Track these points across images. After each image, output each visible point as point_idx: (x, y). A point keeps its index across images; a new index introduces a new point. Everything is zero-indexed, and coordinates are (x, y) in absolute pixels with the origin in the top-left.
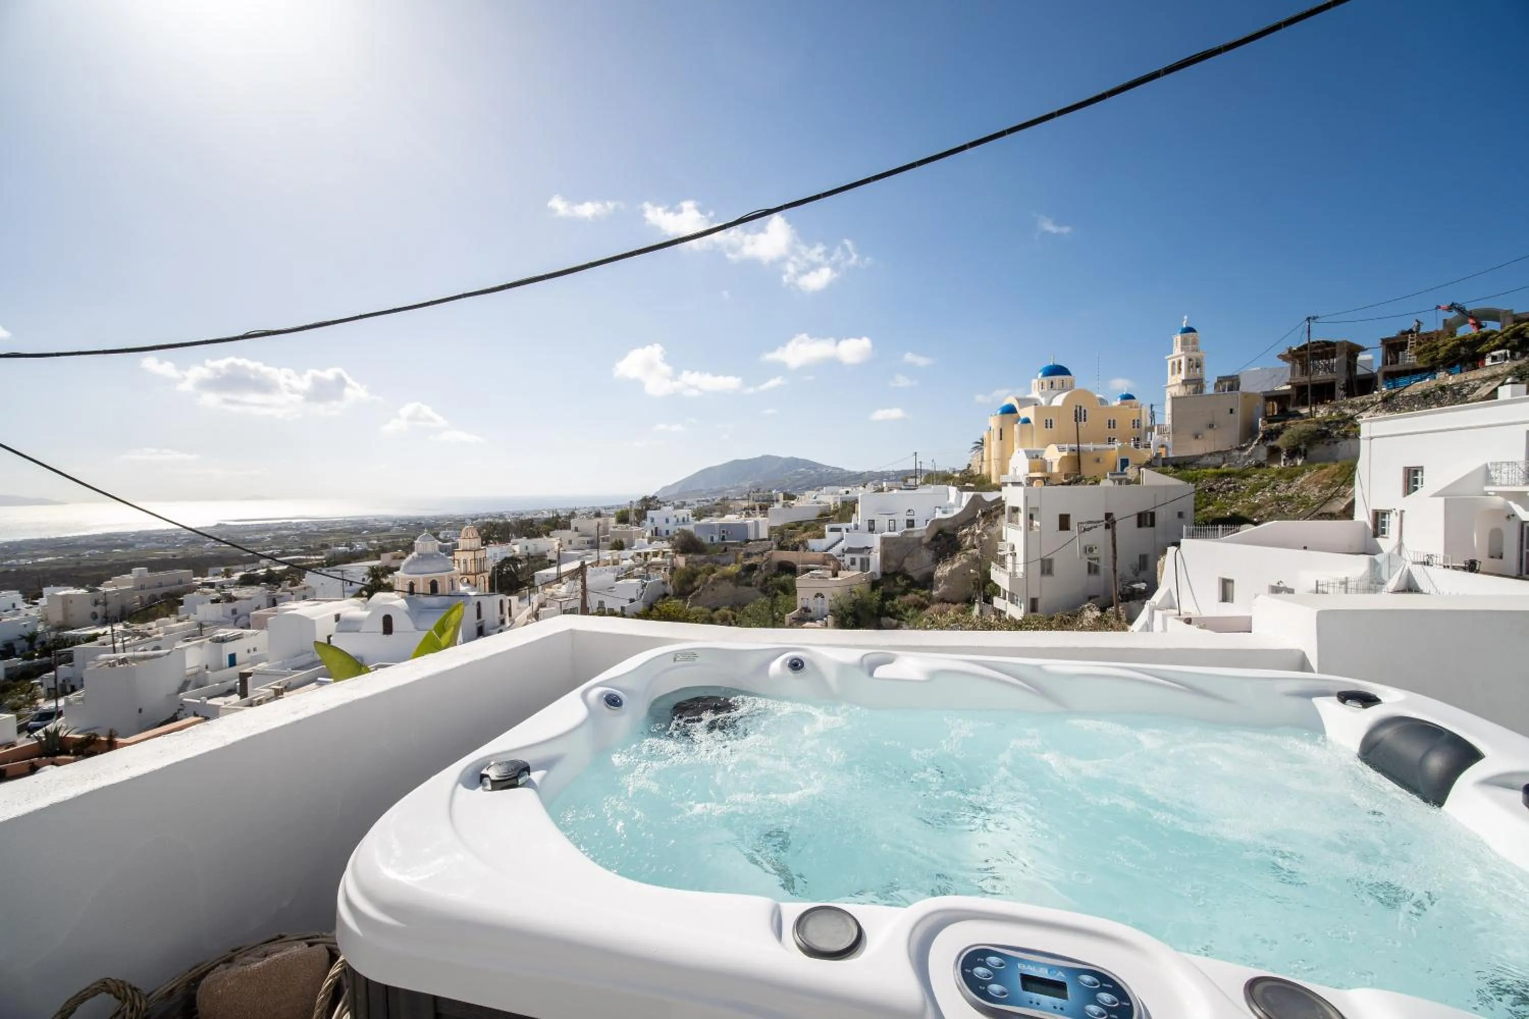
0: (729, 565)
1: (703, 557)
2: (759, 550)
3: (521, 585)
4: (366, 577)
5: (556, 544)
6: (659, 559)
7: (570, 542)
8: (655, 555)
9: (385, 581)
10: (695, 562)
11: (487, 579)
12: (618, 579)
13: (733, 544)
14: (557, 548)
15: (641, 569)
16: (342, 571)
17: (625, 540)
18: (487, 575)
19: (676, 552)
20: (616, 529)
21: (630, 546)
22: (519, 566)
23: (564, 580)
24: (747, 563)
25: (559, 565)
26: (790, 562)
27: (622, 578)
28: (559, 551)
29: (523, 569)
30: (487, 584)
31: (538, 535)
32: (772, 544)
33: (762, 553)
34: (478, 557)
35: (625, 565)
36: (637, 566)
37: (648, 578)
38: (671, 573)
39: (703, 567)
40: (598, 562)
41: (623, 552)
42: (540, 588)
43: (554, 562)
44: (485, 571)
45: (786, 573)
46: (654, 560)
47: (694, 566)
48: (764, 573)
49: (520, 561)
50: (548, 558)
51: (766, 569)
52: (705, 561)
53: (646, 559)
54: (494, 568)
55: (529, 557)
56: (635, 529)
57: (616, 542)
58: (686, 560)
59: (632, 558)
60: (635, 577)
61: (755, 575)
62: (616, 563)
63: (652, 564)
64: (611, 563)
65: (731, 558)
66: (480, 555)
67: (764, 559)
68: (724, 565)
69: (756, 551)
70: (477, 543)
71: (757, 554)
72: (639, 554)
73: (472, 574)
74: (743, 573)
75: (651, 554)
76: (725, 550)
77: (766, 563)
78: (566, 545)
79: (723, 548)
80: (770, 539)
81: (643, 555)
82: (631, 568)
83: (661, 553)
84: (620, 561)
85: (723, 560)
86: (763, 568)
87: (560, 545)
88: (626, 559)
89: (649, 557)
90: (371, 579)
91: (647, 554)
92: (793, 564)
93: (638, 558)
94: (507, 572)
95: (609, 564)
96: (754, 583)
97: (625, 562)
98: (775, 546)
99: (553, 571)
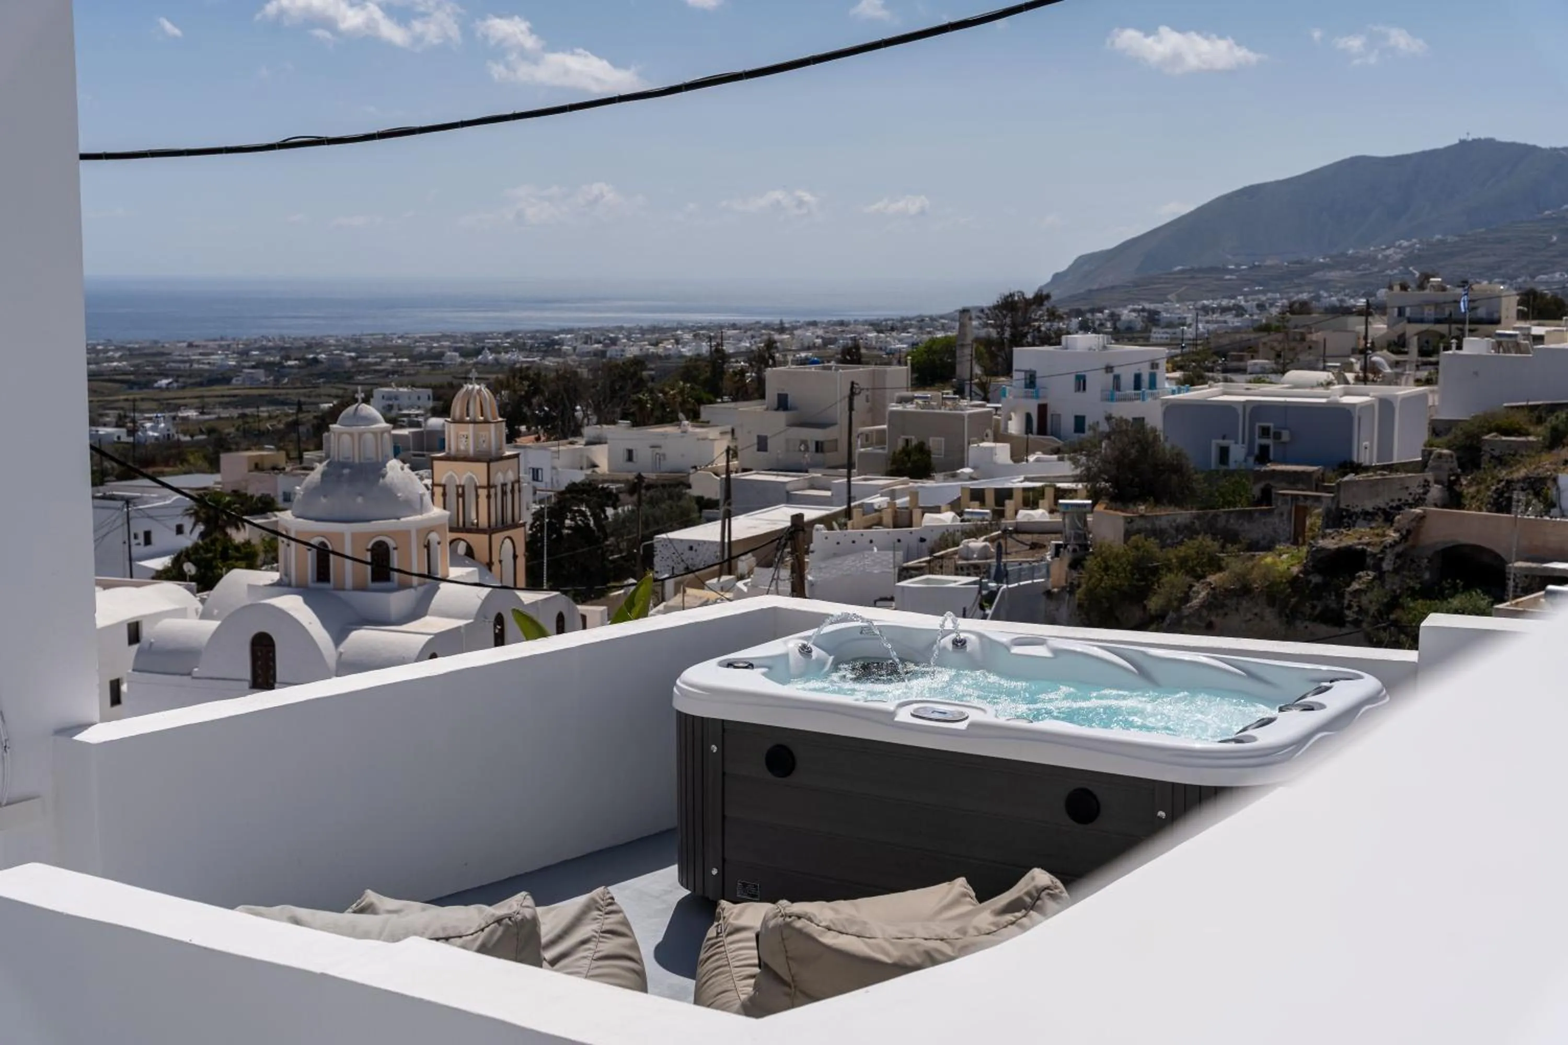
0: (1269, 548)
1: (1183, 515)
2: (1381, 502)
3: (619, 573)
4: (188, 523)
5: (721, 446)
6: (1039, 515)
7: (762, 444)
8: (1031, 499)
9: (239, 536)
10: (1158, 533)
11: (521, 550)
12: (905, 573)
13: (1294, 479)
14: (721, 463)
15: (977, 544)
16: (128, 501)
17: (936, 444)
18: (520, 536)
19: (1095, 495)
20: (910, 407)
21: (951, 466)
22: (610, 511)
23: (743, 564)
24: (1330, 544)
25: (728, 515)
26: (1490, 552)
27: (919, 571)
28: (728, 472)
29: (621, 523)
30: (521, 561)
31: (666, 418)
32: (1426, 485)
33: (1388, 516)
34: (498, 479)
35: (932, 529)
36: (974, 533)
37: (1001, 575)
38: (1075, 564)
39: (1182, 551)
40: (848, 513)
41: (929, 484)
42: (670, 585)
43: (711, 504)
44: (515, 525)
45: (1467, 588)
46: (1025, 515)
47: (1152, 544)
48: (1393, 583)
49: (613, 499)
50: (695, 492)
51: (1396, 571)
52: (1189, 531)
53: (999, 514)
54: (538, 516)
55: (637, 486)
56: (970, 407)
57: (906, 452)
58: (1129, 521)
59: (956, 506)
60: (959, 571)
61: (1355, 586)
62: (902, 519)
63: (1019, 529)
64: (887, 518)
65: (1280, 523)
66: (503, 475)
67: (1393, 535)
68: (1254, 547)
69: (1369, 507)
70: (495, 432)
71: (1368, 516)
72: (978, 496)
73: (477, 530)
74: (1316, 579)
75: (1018, 497)
76: (1266, 496)
77: (1399, 549)
78: (749, 453)
79: (1256, 490)
80: (1422, 466)
81: (990, 498)
82: (948, 538)
83: (1049, 493)
84: (917, 513)
85: (1253, 530)
86: (1386, 566)
87: (731, 453)
88: (937, 510)
89: (1009, 505)
90: (201, 528)
91: (1003, 495)
92: (1497, 556)
93: (974, 508)
94: (575, 529)
95: (879, 523)
96: (1350, 615)
97: (930, 519)
98: (1436, 491)
99: (709, 532)
